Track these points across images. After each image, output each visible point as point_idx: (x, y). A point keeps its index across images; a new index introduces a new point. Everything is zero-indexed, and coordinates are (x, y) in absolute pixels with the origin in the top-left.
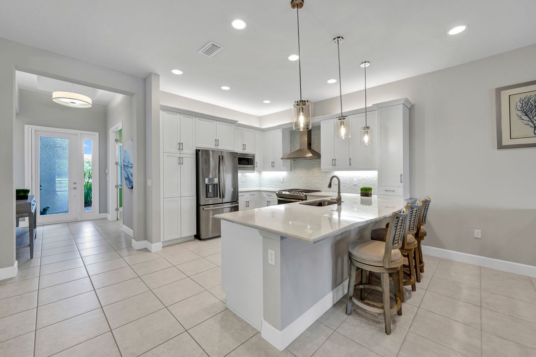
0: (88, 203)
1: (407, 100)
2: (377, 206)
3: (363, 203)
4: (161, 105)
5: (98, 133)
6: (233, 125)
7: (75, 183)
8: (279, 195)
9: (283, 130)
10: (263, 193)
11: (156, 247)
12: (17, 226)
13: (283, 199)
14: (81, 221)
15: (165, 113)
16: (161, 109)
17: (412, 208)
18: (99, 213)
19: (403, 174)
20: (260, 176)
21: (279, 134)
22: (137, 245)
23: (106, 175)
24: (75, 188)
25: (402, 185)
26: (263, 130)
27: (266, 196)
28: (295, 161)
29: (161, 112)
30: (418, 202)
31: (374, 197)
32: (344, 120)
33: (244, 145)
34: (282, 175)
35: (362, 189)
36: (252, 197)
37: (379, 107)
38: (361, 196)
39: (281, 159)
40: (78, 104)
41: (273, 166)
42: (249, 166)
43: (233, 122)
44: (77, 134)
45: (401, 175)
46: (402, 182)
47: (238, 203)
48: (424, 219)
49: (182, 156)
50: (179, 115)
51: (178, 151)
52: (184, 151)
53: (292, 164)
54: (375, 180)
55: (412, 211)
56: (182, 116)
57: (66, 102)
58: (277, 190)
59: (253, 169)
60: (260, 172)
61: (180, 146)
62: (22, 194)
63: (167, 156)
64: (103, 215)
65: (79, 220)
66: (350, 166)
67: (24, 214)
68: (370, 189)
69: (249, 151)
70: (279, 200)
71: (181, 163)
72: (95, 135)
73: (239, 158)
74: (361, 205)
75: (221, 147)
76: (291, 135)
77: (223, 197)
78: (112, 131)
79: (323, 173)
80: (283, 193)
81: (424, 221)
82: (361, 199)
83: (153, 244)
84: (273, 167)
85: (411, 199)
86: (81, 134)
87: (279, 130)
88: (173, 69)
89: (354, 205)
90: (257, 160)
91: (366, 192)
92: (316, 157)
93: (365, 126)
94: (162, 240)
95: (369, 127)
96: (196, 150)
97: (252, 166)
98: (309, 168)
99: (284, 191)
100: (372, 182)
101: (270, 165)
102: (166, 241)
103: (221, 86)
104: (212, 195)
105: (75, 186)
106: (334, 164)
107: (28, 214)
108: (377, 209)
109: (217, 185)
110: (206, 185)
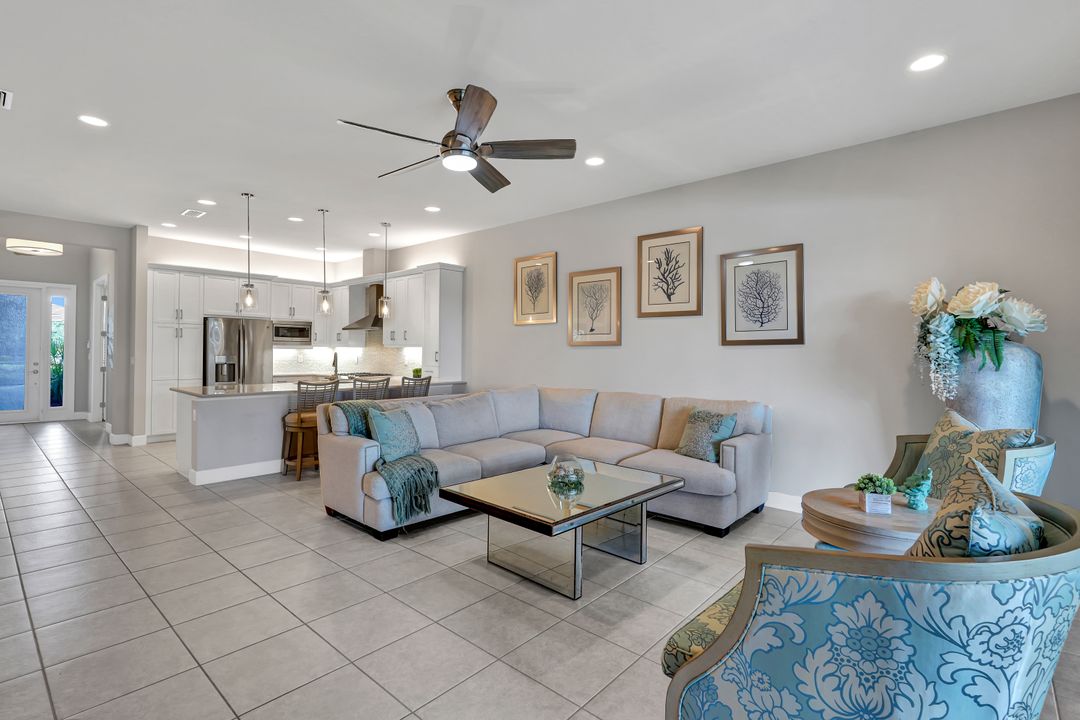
0: (56, 400)
4: (148, 264)
5: (75, 286)
7: (36, 364)
9: (351, 288)
11: (138, 441)
14: (44, 423)
15: (156, 273)
16: (150, 267)
18: (75, 411)
19: (438, 351)
21: (343, 296)
22: (116, 439)
23: (88, 351)
24: (36, 372)
25: (437, 364)
29: (149, 271)
33: (292, 309)
37: (424, 269)
39: (343, 329)
41: (339, 340)
44: (40, 289)
45: (436, 352)
46: (436, 361)
49: (181, 326)
50: (177, 275)
51: (176, 321)
52: (185, 320)
56: (182, 275)
57: (24, 250)
59: (309, 343)
61: (179, 314)
63: (159, 327)
64: (80, 415)
65: (42, 420)
66: (405, 341)
71: (179, 333)
72: (69, 289)
75: (247, 313)
77: (243, 382)
78: (98, 285)
83: (134, 438)
86: (48, 288)
88: (163, 223)
90: (316, 330)
94: (148, 433)
96: (204, 318)
104: (226, 378)
105: (36, 368)
109: (234, 365)
110: (217, 365)
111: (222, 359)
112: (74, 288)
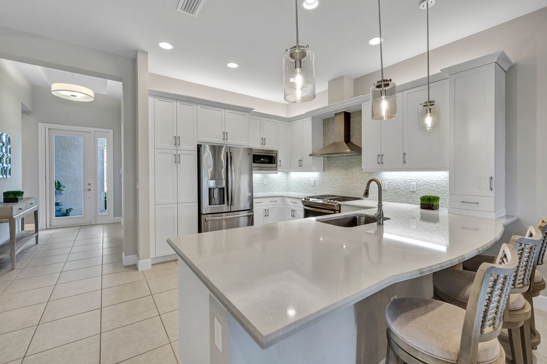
1: (503, 57)
2: (448, 224)
3: (423, 218)
4: (149, 90)
5: (112, 131)
6: (247, 114)
7: (89, 184)
8: (306, 203)
9: (313, 118)
10: (286, 199)
11: (144, 264)
12: (23, 229)
13: (312, 209)
14: (95, 225)
15: (156, 100)
16: (149, 94)
17: (521, 245)
18: (114, 216)
19: (493, 176)
20: (287, 179)
21: (308, 124)
22: (126, 260)
23: (121, 175)
24: (90, 190)
25: (492, 194)
26: (289, 120)
27: (291, 204)
28: (329, 159)
29: (151, 99)
30: (531, 229)
31: (443, 211)
32: (387, 88)
33: (263, 139)
34: (313, 176)
35: (423, 199)
36: (273, 203)
37: (453, 72)
38: (422, 208)
39: (310, 155)
40: (80, 97)
42: (271, 165)
43: (248, 110)
44: (90, 132)
45: (491, 178)
46: (491, 189)
47: (252, 212)
48: (541, 258)
49: (179, 152)
50: (175, 103)
51: (174, 148)
52: (182, 146)
53: (326, 162)
54: (445, 184)
55: (522, 249)
56: (179, 104)
57: (66, 94)
58: (303, 195)
59: (276, 169)
60: (287, 173)
61: (177, 141)
62: (12, 196)
63: (160, 153)
65: (94, 223)
66: (405, 165)
67: (4, 220)
68: (436, 199)
69: (269, 146)
70: (306, 211)
71: (177, 159)
72: (109, 132)
73: (253, 155)
74: (421, 222)
75: (231, 141)
76: (324, 125)
77: (231, 204)
79: (366, 174)
80: (311, 200)
81: (540, 262)
82: (421, 214)
83: (140, 261)
84: (301, 166)
85: (507, 216)
86: (95, 131)
87: (308, 118)
88: (161, 42)
89: (411, 220)
90: (280, 157)
91: (429, 203)
92: (354, 153)
93: (427, 100)
94: (152, 256)
95: (434, 101)
96: (198, 145)
97: (274, 165)
98: (347, 167)
99: (312, 197)
100: (440, 188)
101: (297, 163)
102: (158, 257)
103: (226, 63)
104: (217, 201)
105: (89, 187)
106: (381, 162)
107: (8, 219)
108: (447, 228)
109: (223, 188)
110: (210, 189)
111: (212, 184)
112: (111, 131)
